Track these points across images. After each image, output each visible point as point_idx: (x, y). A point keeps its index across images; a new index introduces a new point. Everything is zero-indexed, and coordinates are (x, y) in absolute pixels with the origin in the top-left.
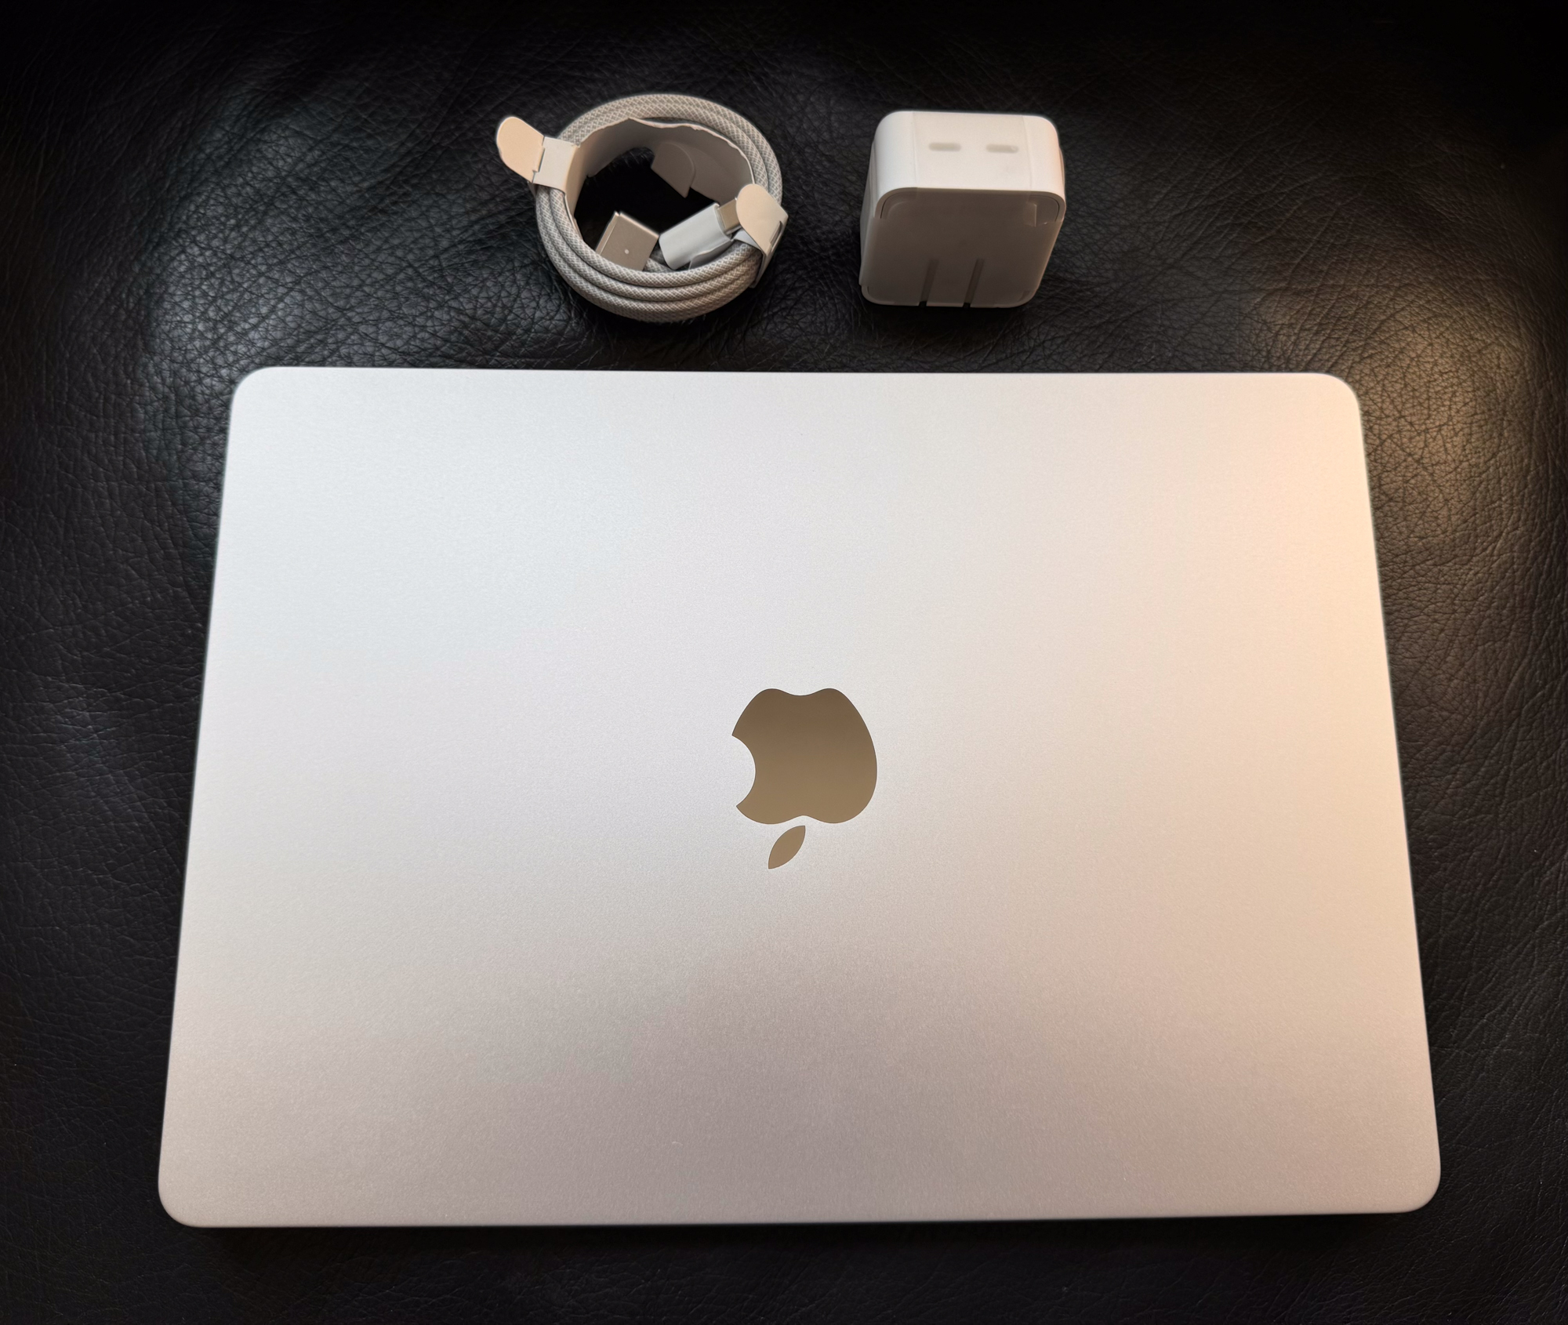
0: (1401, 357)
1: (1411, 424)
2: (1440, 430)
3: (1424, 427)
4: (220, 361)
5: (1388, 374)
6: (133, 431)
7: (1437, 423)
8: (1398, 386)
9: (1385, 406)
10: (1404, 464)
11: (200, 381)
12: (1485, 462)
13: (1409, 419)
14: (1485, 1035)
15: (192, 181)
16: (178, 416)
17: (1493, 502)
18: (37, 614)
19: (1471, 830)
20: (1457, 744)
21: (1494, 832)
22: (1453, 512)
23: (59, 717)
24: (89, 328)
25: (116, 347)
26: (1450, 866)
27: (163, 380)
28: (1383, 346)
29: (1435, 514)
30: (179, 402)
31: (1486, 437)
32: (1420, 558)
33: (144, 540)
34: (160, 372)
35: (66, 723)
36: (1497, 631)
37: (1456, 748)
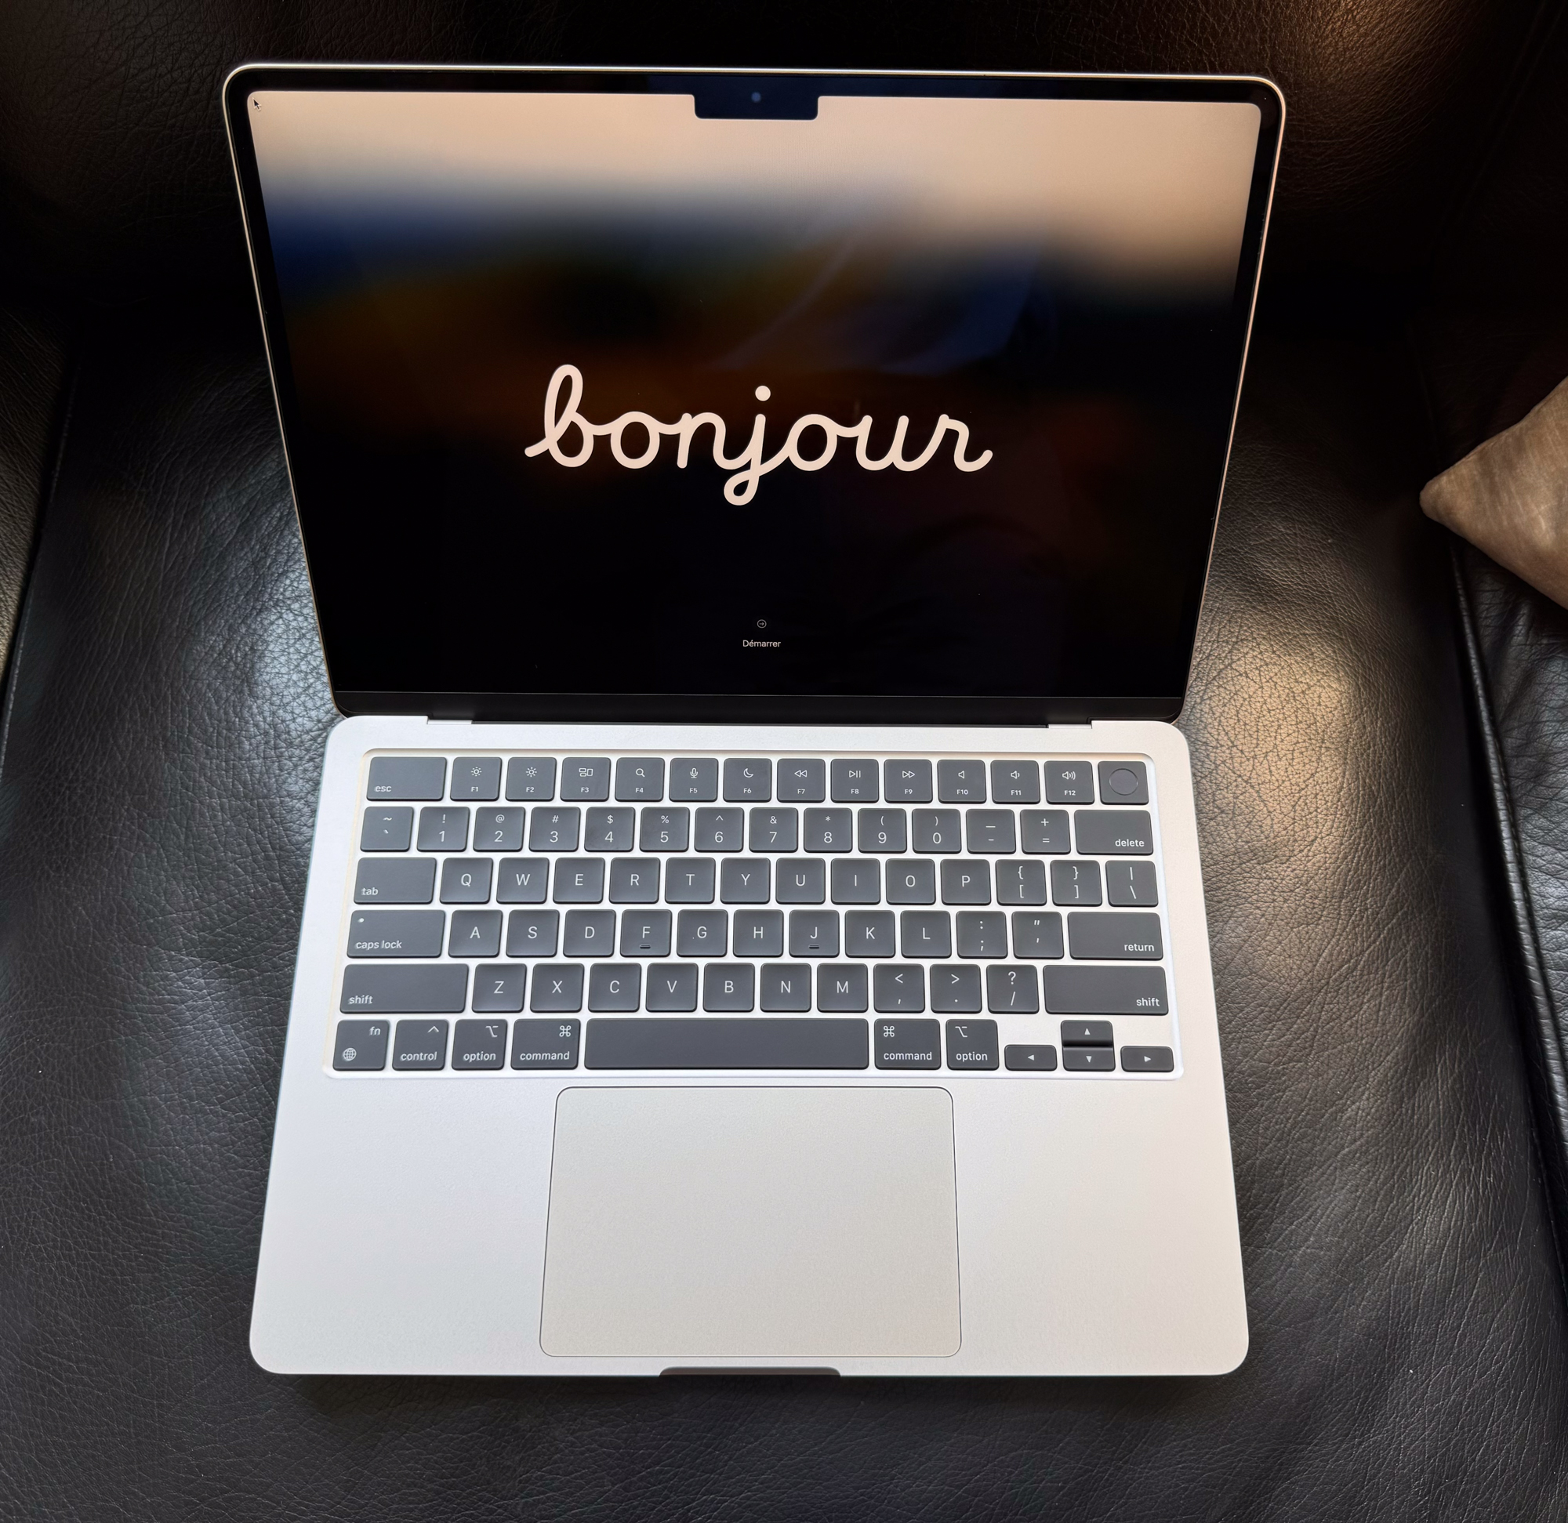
0: (1235, 697)
1: (1242, 751)
2: (1266, 756)
3: (1253, 753)
4: (310, 704)
5: (1224, 711)
6: (240, 759)
7: (1264, 751)
8: (1232, 722)
9: (1220, 738)
10: (1235, 784)
11: (294, 720)
12: (1304, 782)
13: (1240, 747)
14: (1294, 1238)
15: (288, 560)
16: (276, 748)
17: (1311, 813)
18: (163, 902)
19: (1283, 1075)
20: (1274, 1005)
21: (1304, 1077)
22: (1276, 820)
23: (180, 983)
24: (205, 677)
25: (227, 691)
26: (1267, 1103)
27: (265, 718)
28: (1221, 689)
29: (1260, 823)
30: (278, 736)
31: (1306, 761)
32: (1246, 858)
33: (249, 845)
34: (262, 713)
35: (185, 988)
36: (1310, 916)
37: (1273, 1009)
